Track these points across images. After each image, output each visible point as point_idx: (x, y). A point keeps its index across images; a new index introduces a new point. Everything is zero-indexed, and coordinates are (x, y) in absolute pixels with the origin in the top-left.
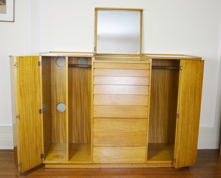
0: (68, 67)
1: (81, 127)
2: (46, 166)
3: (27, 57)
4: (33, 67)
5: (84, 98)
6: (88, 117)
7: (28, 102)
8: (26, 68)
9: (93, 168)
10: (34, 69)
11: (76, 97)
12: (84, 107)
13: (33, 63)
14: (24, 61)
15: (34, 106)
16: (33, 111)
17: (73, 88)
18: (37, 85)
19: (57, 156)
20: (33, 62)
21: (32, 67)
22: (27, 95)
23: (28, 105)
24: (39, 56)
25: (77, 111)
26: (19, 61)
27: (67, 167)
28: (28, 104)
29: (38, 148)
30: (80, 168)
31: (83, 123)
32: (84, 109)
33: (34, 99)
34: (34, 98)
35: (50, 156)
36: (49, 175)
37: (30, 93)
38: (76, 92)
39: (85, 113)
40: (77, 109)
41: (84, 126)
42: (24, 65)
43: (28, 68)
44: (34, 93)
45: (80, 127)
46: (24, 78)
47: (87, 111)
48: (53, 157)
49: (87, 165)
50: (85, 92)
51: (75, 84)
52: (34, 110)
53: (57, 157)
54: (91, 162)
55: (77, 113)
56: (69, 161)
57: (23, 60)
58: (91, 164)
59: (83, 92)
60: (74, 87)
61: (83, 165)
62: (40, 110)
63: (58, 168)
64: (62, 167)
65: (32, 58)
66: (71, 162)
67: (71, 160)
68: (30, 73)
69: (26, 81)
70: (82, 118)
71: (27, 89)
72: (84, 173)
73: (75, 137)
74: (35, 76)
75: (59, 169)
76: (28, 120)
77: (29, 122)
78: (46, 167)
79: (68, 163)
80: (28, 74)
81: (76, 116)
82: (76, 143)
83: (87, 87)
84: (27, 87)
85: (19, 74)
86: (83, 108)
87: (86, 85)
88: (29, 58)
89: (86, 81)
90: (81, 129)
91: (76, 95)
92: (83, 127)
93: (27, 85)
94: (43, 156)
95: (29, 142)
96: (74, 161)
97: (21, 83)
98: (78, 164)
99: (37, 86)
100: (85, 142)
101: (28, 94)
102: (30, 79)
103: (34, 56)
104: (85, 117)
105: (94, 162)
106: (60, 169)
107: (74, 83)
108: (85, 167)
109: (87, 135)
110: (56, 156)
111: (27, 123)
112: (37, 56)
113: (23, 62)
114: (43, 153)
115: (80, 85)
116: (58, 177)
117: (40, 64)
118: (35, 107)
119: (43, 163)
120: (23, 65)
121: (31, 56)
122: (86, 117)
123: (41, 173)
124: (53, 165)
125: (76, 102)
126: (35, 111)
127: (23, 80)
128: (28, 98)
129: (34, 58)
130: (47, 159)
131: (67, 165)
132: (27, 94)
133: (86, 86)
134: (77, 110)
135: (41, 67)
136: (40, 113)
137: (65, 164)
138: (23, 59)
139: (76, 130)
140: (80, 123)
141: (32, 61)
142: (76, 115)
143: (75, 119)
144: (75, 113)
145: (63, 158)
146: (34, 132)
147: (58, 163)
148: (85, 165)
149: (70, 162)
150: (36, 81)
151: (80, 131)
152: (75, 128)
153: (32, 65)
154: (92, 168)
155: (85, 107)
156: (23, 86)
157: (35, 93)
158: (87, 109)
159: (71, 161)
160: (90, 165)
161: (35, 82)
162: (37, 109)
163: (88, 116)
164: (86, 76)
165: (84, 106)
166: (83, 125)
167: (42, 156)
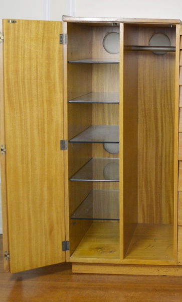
0: (125, 50)
1: (156, 187)
2: (75, 269)
3: (28, 22)
4: (45, 45)
5: (162, 123)
6: (171, 166)
7: (28, 120)
8: (26, 46)
9: (178, 277)
10: (48, 49)
11: (146, 121)
12: (162, 144)
13: (43, 36)
14: (21, 29)
15: (46, 131)
16: (43, 142)
17: (139, 100)
18: (54, 85)
19: (101, 248)
20: (44, 33)
21: (43, 44)
22: (28, 105)
23: (29, 127)
24: (62, 22)
25: (147, 152)
26: (8, 29)
27: (120, 273)
28: (28, 124)
29: (55, 226)
30: (148, 276)
31: (161, 179)
32: (162, 147)
33: (46, 116)
34: (46, 112)
35: (86, 246)
36: (80, 288)
37: (35, 101)
38: (145, 109)
39: (166, 156)
40: (147, 147)
41: (163, 186)
42: (21, 38)
43: (30, 46)
44: (45, 101)
45: (154, 188)
46: (20, 67)
47: (170, 153)
48: (91, 249)
49: (165, 269)
50: (165, 108)
51: (144, 92)
52: (46, 139)
53: (99, 250)
54: (173, 262)
55: (146, 157)
56: (124, 258)
57: (17, 27)
58: (173, 266)
59: (162, 109)
60: (142, 98)
61: (156, 268)
63: (101, 274)
64: (110, 273)
65: (41, 26)
66: (129, 260)
67: (129, 256)
68: (37, 58)
69: (26, 73)
70: (159, 167)
71: (27, 90)
72: (156, 285)
73: (143, 210)
74: (48, 66)
75: (103, 277)
76: (30, 158)
77: (30, 165)
78: (73, 272)
79: (123, 263)
80: (30, 58)
81: (144, 164)
82: (146, 222)
83: (169, 98)
84: (27, 86)
85: (8, 57)
86: (160, 145)
87: (167, 94)
88: (34, 26)
89: (168, 85)
90: (156, 193)
91: (146, 117)
92: (161, 189)
93: (26, 84)
94: (68, 246)
95: (29, 209)
96: (135, 258)
97: (12, 76)
98: (144, 266)
99: (54, 88)
100: (165, 220)
101: (31, 102)
102: (37, 70)
103: (49, 22)
104: (166, 164)
105: (179, 261)
106: (105, 277)
107: (142, 89)
108: (160, 274)
110: (98, 248)
111: (25, 165)
112: (55, 22)
113: (18, 31)
114: (68, 239)
115: (155, 93)
116: (98, 292)
117: (64, 39)
118: (48, 134)
119: (67, 261)
120: (18, 38)
121: (38, 22)
122: (167, 166)
123: (63, 283)
124: (90, 267)
125: (146, 131)
126: (49, 143)
127: (16, 71)
128: (28, 110)
129: (47, 25)
130: (76, 252)
131: (120, 268)
132: (28, 103)
133: (167, 96)
134: (147, 149)
135: (65, 46)
136: (63, 148)
137: (115, 265)
138: (19, 26)
139: (144, 195)
140: (154, 179)
141: (41, 31)
142: (146, 160)
143: (143, 170)
144: (143, 155)
145: (111, 252)
146: (45, 189)
147: (100, 262)
148: (159, 269)
149: (126, 261)
150: (52, 75)
151: (154, 196)
152: (144, 189)
153: (43, 40)
154: (175, 277)
155: (164, 144)
156: (17, 83)
157: (50, 102)
158: (170, 148)
159: (130, 258)
160: (171, 269)
161: (48, 77)
163: (171, 164)
164: (168, 74)
165: (162, 141)
166: (161, 182)
167: (65, 246)
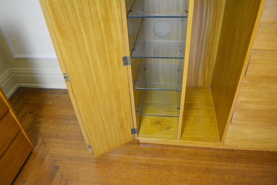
1: (196, 62)
15: (107, 52)
16: (106, 63)
19: (159, 123)
28: (88, 50)
29: (125, 122)
37: (90, 23)
44: (101, 20)
47: (210, 37)
48: (152, 124)
52: (108, 60)
54: (220, 144)
56: (180, 139)
62: (125, 59)
66: (184, 141)
70: (199, 48)
78: (140, 142)
84: (77, 8)
92: (200, 64)
93: (75, 5)
94: (136, 131)
100: (200, 84)
101: (85, 25)
104: (205, 47)
105: (225, 143)
109: (205, 75)
110: (157, 123)
111: (91, 87)
114: (136, 127)
118: (109, 54)
119: (136, 139)
128: (84, 35)
132: (82, 28)
136: (126, 63)
140: (194, 57)
145: (168, 128)
149: (182, 142)
157: (107, 20)
158: (211, 33)
162: (115, 56)
166: (200, 59)
167: (133, 131)
